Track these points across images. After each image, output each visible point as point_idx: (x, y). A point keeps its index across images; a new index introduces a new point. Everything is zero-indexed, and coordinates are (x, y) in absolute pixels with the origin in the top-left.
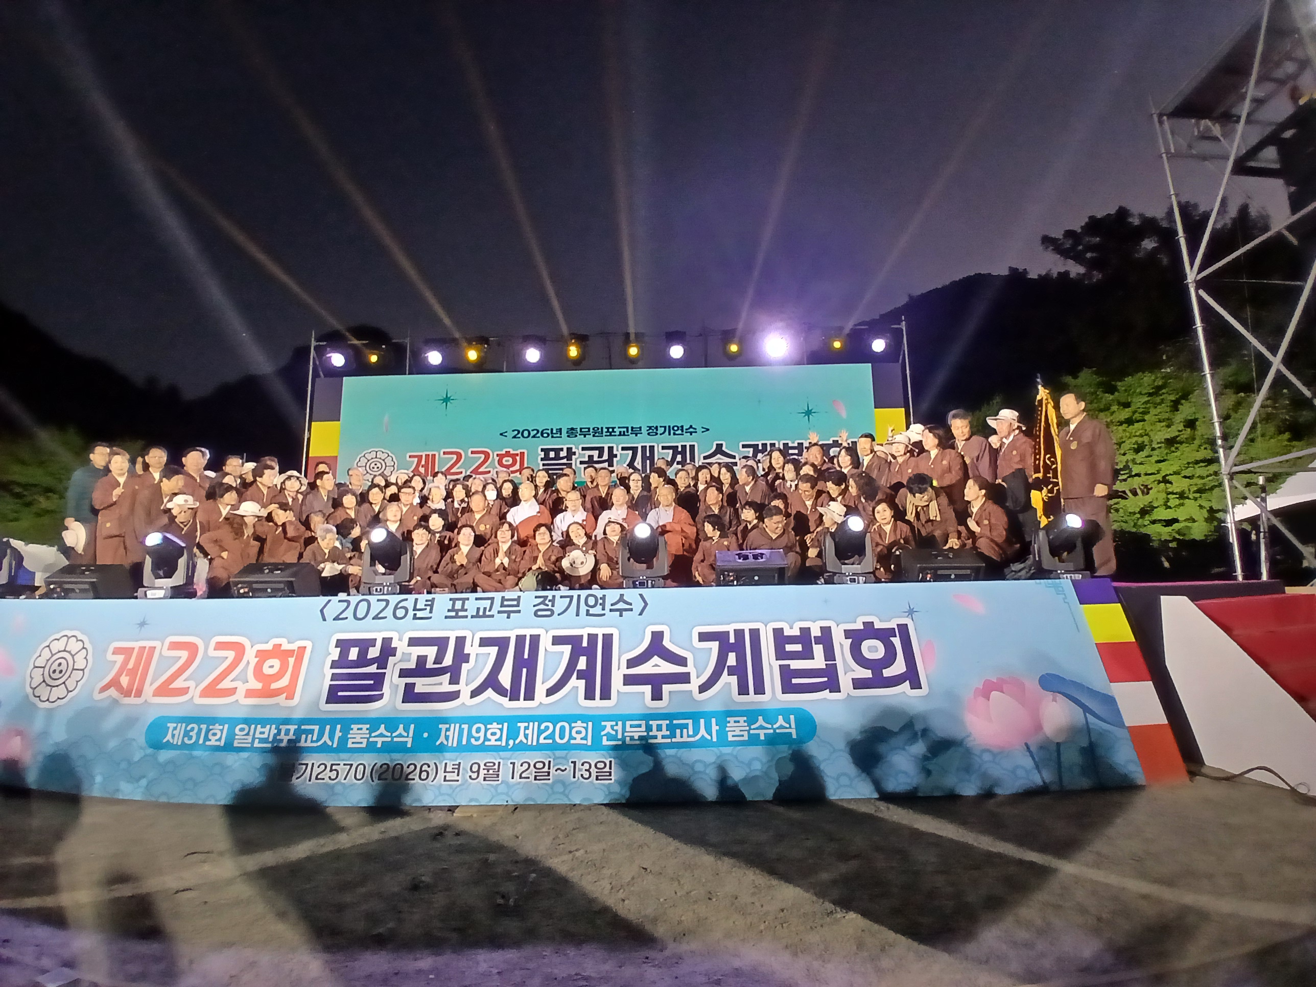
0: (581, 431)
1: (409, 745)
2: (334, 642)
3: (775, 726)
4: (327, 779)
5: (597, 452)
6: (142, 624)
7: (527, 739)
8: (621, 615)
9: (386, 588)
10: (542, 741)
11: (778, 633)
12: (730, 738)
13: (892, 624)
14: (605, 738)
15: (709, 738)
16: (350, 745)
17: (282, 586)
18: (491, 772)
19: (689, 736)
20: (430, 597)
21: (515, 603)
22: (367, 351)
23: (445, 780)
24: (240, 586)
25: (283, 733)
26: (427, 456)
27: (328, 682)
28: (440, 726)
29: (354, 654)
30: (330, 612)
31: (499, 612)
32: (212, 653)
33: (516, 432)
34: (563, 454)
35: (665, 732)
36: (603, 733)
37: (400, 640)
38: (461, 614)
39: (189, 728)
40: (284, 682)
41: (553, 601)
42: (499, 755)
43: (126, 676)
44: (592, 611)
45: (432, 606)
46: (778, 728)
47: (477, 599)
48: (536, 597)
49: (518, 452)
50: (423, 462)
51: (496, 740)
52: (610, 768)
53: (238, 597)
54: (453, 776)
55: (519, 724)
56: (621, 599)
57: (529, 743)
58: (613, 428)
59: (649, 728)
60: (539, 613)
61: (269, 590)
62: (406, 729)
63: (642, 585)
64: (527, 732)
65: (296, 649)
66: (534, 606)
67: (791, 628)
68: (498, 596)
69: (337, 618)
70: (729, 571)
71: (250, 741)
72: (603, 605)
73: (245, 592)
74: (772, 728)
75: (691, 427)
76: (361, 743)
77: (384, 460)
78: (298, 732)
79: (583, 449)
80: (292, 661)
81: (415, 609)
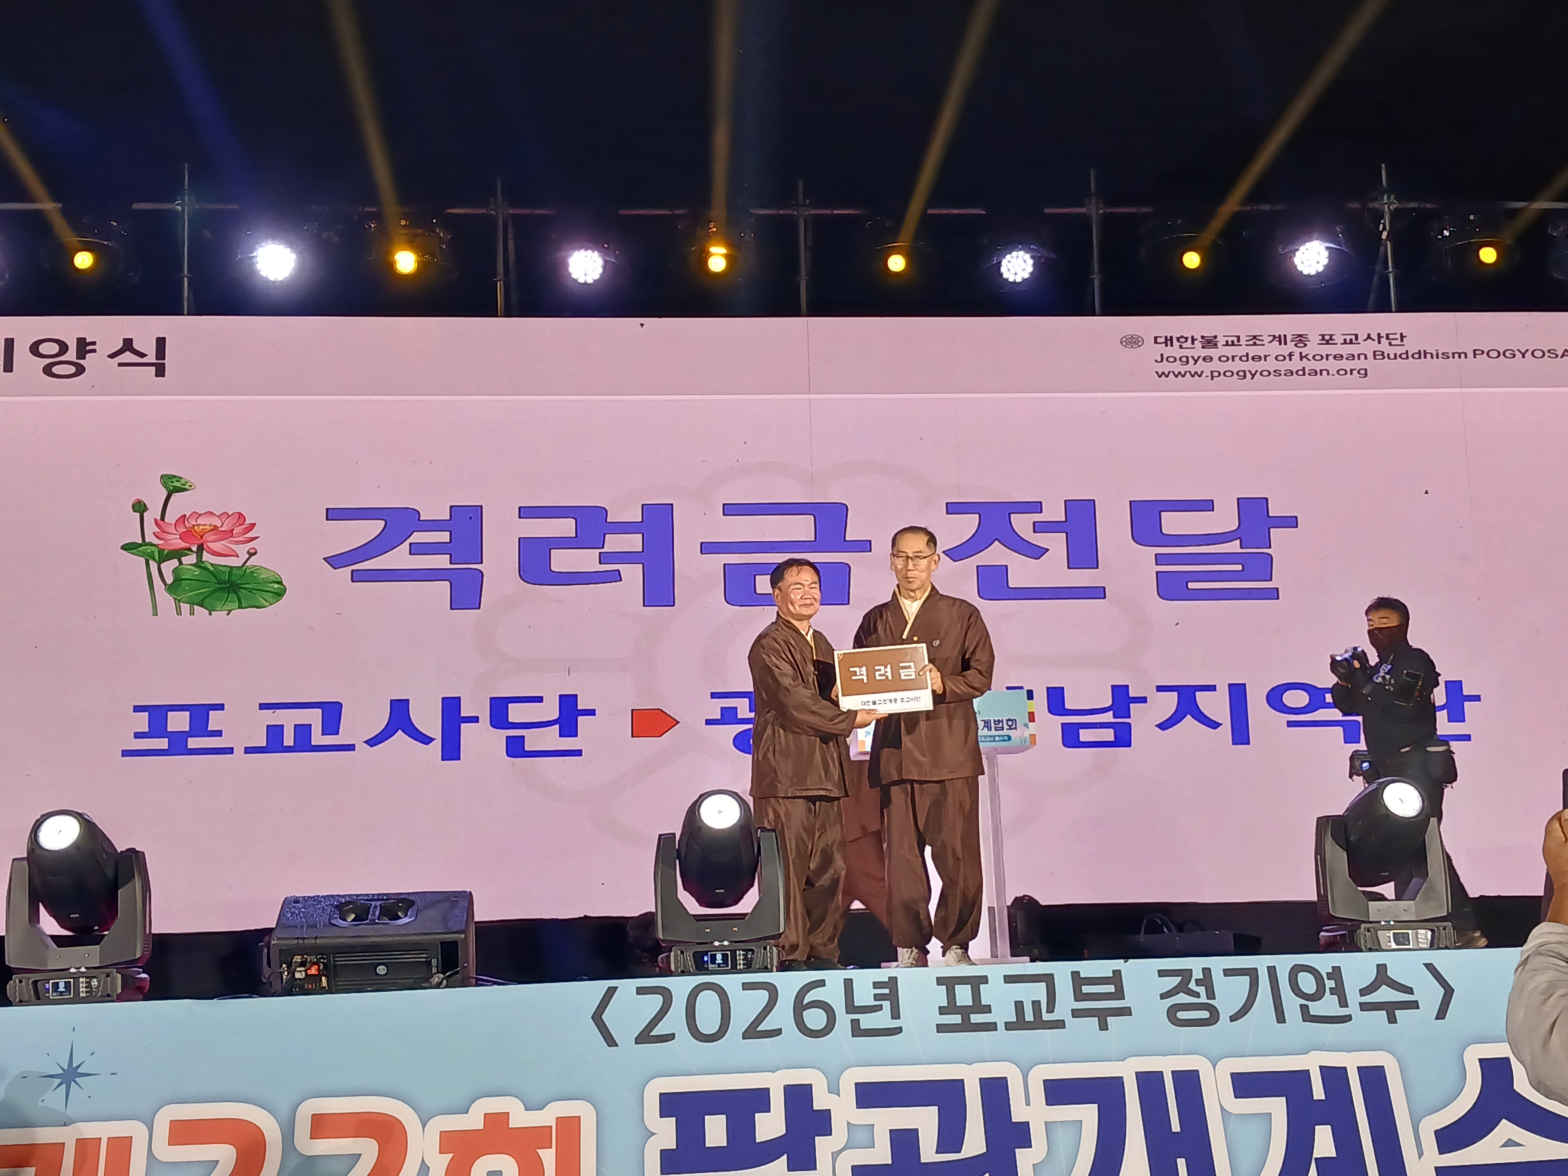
2: (652, 1105)
8: (1392, 1019)
9: (739, 954)
20: (882, 974)
21: (1111, 988)
24: (297, 960)
29: (716, 1130)
30: (623, 1021)
31: (1075, 1013)
32: (308, 1145)
37: (834, 1091)
38: (976, 1018)
41: (1207, 979)
44: (1316, 1008)
45: (893, 999)
47: (1010, 979)
48: (1162, 973)
56: (1382, 977)
60: (1182, 1015)
61: (382, 970)
65: (552, 1123)
66: (1164, 996)
68: (1060, 971)
69: (645, 1037)
72: (1340, 992)
73: (309, 977)
80: (548, 1156)
81: (851, 1007)
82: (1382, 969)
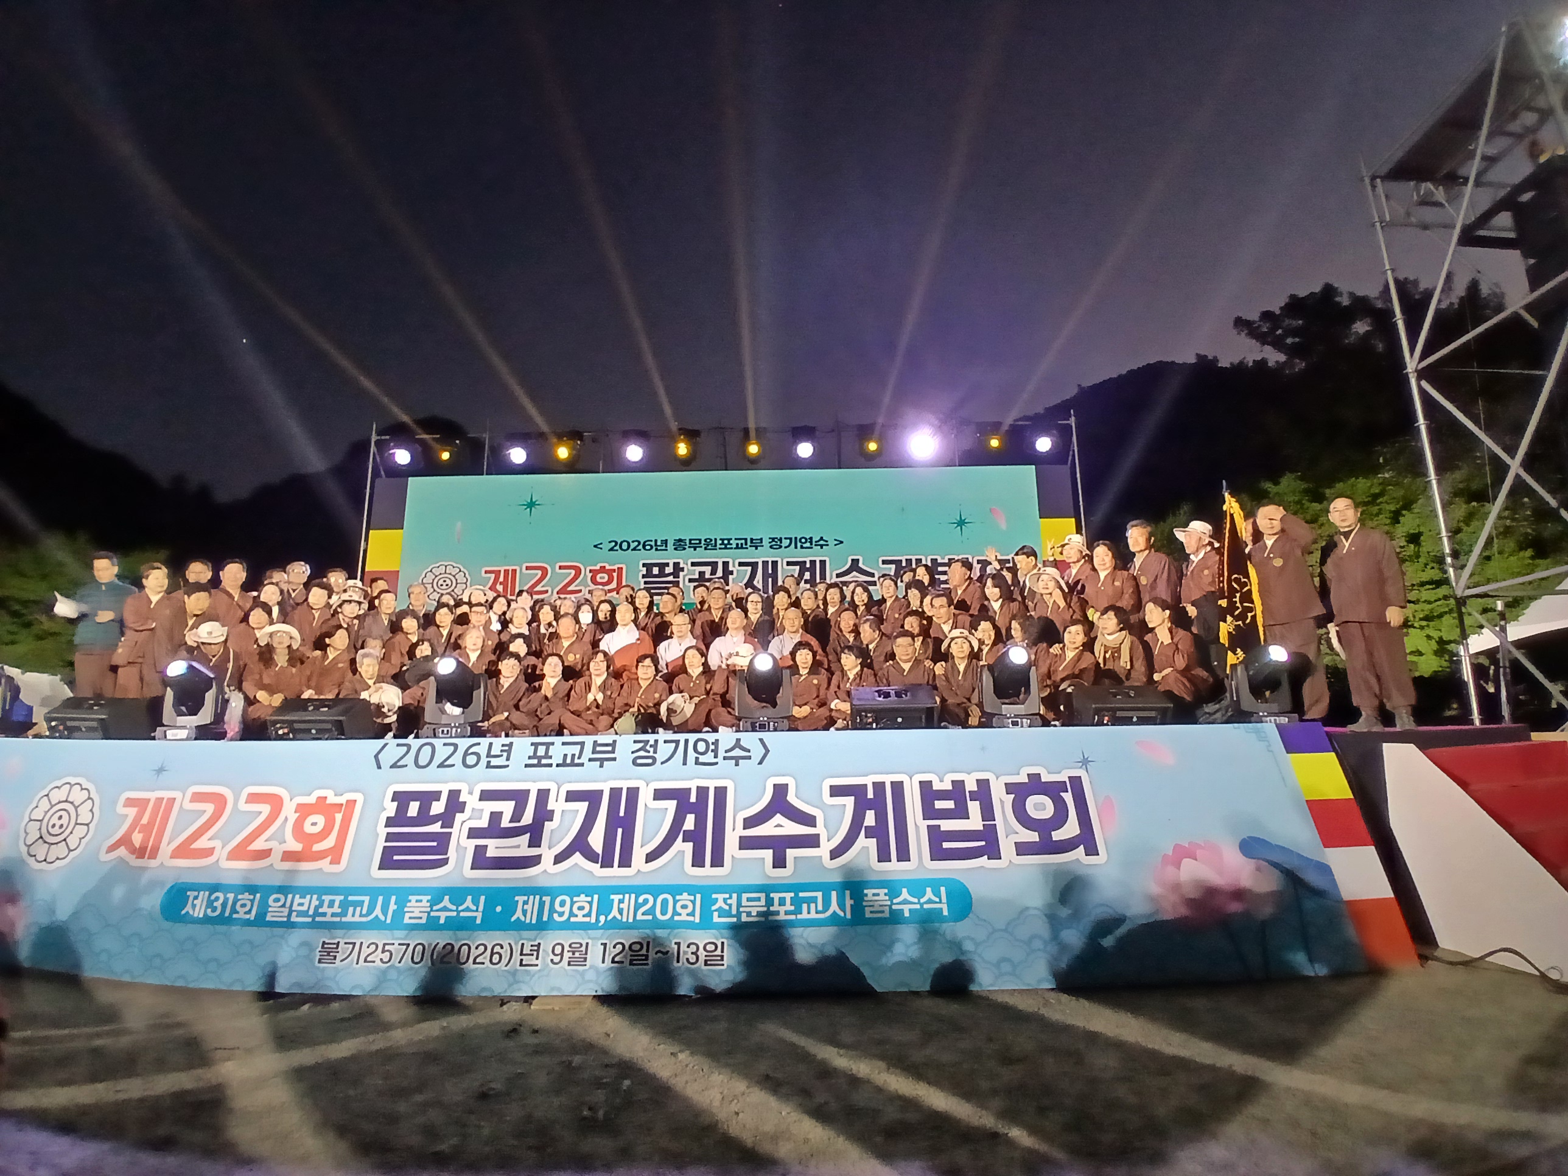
0: (690, 543)
1: (478, 921)
2: (389, 795)
3: (922, 901)
4: (378, 962)
5: (710, 568)
6: (161, 770)
7: (621, 914)
8: (737, 765)
9: (454, 730)
10: (639, 917)
11: (925, 786)
12: (868, 915)
13: (1063, 777)
14: (716, 914)
15: (842, 914)
16: (407, 921)
17: (329, 726)
18: (577, 954)
19: (817, 912)
20: (507, 741)
21: (610, 748)
22: (436, 446)
23: (521, 965)
24: (278, 726)
25: (326, 904)
26: (507, 572)
27: (381, 843)
28: (517, 898)
29: (413, 809)
30: (387, 758)
31: (590, 760)
32: (243, 806)
33: (613, 544)
34: (669, 570)
35: (789, 907)
36: (713, 908)
37: (471, 793)
38: (544, 761)
39: (213, 897)
40: (329, 842)
41: (654, 746)
42: (587, 934)
43: (139, 832)
44: (702, 759)
45: (509, 752)
46: (926, 903)
47: (564, 744)
48: (635, 742)
49: (615, 567)
50: (501, 579)
51: (584, 916)
52: (722, 952)
53: (275, 739)
54: (532, 960)
55: (612, 897)
56: (738, 744)
57: (624, 920)
58: (729, 540)
59: (770, 902)
60: (639, 761)
61: (314, 731)
62: (476, 902)
63: (763, 727)
64: (621, 906)
65: (344, 802)
66: (633, 753)
67: (941, 781)
68: (589, 740)
69: (394, 766)
70: (866, 711)
71: (286, 914)
72: (716, 751)
73: (284, 734)
74: (919, 903)
75: (822, 539)
76: (421, 918)
77: (454, 576)
78: (345, 905)
79: (693, 564)
80: (339, 817)
81: (489, 755)
82: (738, 740)
